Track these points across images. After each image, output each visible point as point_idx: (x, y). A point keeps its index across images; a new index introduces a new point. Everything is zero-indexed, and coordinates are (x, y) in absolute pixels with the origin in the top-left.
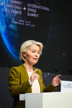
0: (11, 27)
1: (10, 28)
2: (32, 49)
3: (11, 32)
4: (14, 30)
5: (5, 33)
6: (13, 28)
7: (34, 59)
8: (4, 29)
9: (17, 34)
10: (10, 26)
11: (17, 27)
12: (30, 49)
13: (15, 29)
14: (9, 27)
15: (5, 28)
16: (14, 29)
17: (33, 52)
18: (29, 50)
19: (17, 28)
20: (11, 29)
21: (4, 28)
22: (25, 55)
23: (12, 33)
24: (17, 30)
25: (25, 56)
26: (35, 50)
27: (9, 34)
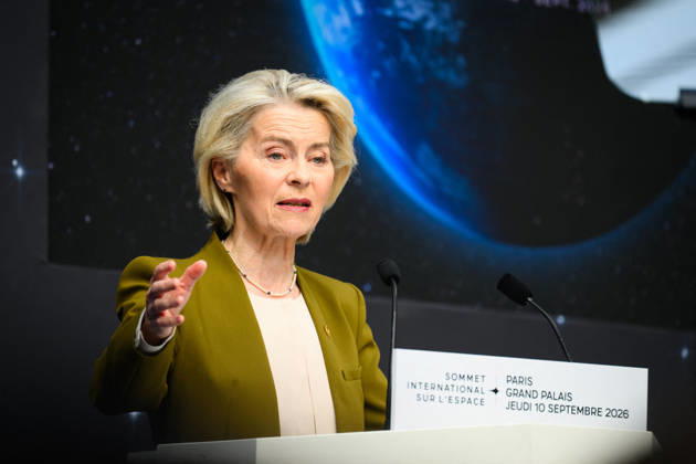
0: (406, 14)
1: (396, 19)
2: (264, 133)
3: (406, 47)
4: (434, 32)
5: (357, 52)
6: (425, 19)
7: (281, 203)
8: (344, 30)
9: (461, 60)
10: (395, 10)
11: (455, 17)
12: (253, 131)
13: (442, 29)
14: (389, 13)
15: (354, 18)
16: (430, 25)
17: (276, 156)
18: (247, 144)
19: (461, 24)
20: (404, 25)
21: (343, 20)
22: (225, 182)
23: (413, 60)
24: (454, 38)
25: (229, 190)
26: (287, 143)
27: (388, 64)
